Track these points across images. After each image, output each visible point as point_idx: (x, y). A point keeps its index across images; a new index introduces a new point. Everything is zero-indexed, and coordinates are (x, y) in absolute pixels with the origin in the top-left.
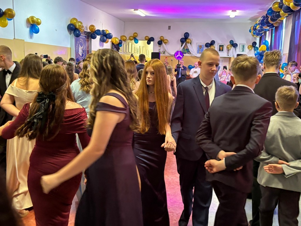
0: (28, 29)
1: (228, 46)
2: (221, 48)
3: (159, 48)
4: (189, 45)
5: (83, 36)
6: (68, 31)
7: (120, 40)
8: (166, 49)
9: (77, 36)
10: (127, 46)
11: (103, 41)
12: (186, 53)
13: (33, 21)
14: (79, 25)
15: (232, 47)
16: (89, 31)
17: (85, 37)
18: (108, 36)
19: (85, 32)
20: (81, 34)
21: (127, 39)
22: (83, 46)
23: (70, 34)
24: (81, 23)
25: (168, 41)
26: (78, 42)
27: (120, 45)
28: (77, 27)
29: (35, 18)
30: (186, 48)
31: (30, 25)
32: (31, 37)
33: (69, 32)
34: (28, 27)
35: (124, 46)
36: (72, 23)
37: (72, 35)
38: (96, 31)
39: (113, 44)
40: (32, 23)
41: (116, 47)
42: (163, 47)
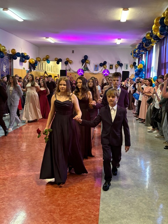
1: (116, 65)
2: (111, 67)
3: (66, 67)
5: (6, 57)
7: (36, 61)
8: (71, 68)
9: (2, 57)
10: (42, 65)
11: (22, 61)
12: (86, 71)
14: (3, 49)
15: (118, 66)
16: (11, 53)
18: (26, 57)
19: (8, 54)
20: (5, 56)
21: (41, 60)
22: (7, 65)
24: (5, 47)
25: (72, 62)
26: (2, 62)
27: (36, 65)
30: (85, 67)
35: (39, 65)
38: (16, 54)
39: (30, 63)
41: (33, 66)
42: (69, 66)
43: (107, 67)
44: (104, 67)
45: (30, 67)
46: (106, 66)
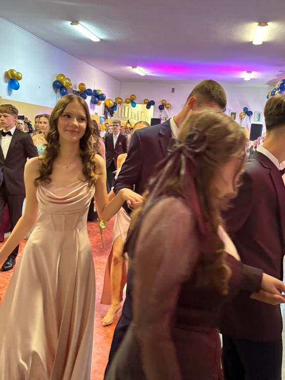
0: (7, 85)
1: (241, 114)
2: (233, 116)
3: (160, 113)
7: (114, 103)
8: (168, 115)
9: (63, 94)
10: (123, 110)
13: (13, 75)
14: (66, 83)
15: (245, 115)
16: (78, 90)
18: (100, 97)
19: (74, 91)
21: (123, 102)
23: (56, 92)
24: (69, 80)
25: (171, 106)
27: (114, 108)
28: (65, 85)
29: (15, 72)
31: (9, 80)
32: (10, 93)
33: (55, 90)
34: (6, 82)
35: (120, 110)
36: (58, 80)
37: (58, 93)
38: (86, 90)
39: (106, 106)
40: (11, 77)
41: (110, 110)
42: (165, 112)
45: (105, 112)
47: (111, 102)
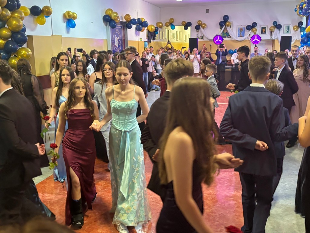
0: (65, 24)
1: (271, 27)
2: (264, 30)
3: (197, 33)
4: (228, 29)
5: (118, 26)
6: (104, 22)
7: (156, 27)
8: (204, 34)
9: (113, 27)
10: (164, 33)
11: (138, 30)
12: (225, 37)
13: (69, 16)
14: (114, 16)
15: (275, 28)
16: (124, 20)
17: (121, 27)
18: (143, 24)
19: (121, 22)
20: (117, 25)
21: (163, 25)
22: (119, 37)
23: (106, 25)
24: (117, 14)
25: (206, 25)
26: (114, 33)
27: (156, 32)
28: (113, 18)
29: (71, 13)
30: (225, 32)
31: (66, 20)
32: (68, 32)
33: (105, 24)
34: (65, 22)
35: (161, 32)
36: (107, 14)
37: (107, 26)
38: (131, 20)
39: (149, 31)
40: (68, 18)
41: (152, 35)
42: (201, 31)
43: (258, 30)
44: (253, 32)
45: (148, 37)
46: (256, 30)
47: (153, 27)
